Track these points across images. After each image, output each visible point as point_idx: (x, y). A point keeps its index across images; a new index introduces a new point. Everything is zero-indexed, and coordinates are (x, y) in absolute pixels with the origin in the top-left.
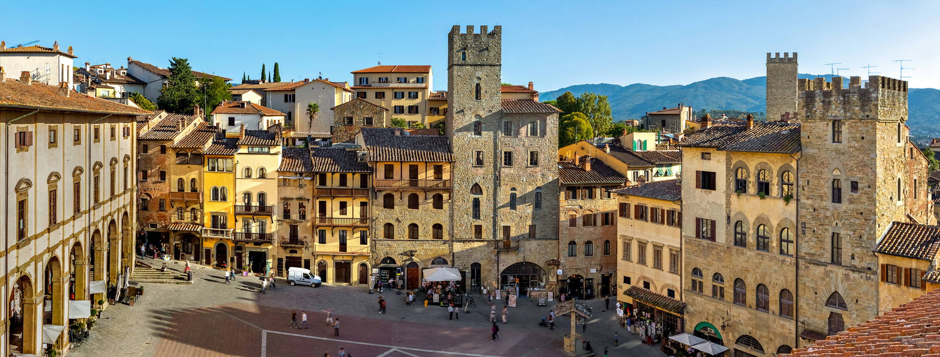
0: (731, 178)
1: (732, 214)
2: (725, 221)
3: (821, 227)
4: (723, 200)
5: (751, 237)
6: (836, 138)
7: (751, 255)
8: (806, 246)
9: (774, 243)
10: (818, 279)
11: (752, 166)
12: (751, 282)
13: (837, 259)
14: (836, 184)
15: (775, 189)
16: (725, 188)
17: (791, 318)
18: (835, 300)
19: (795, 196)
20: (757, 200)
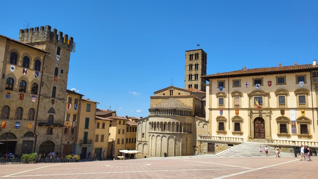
0: (8, 56)
1: (6, 74)
2: (1, 76)
3: (50, 84)
5: (17, 86)
6: (58, 53)
7: (15, 94)
8: (43, 91)
9: (29, 89)
10: (46, 103)
11: (22, 53)
12: (14, 107)
13: (54, 95)
14: (57, 69)
15: (32, 66)
16: (3, 60)
17: (33, 119)
18: (52, 111)
19: (41, 70)
20: (22, 69)
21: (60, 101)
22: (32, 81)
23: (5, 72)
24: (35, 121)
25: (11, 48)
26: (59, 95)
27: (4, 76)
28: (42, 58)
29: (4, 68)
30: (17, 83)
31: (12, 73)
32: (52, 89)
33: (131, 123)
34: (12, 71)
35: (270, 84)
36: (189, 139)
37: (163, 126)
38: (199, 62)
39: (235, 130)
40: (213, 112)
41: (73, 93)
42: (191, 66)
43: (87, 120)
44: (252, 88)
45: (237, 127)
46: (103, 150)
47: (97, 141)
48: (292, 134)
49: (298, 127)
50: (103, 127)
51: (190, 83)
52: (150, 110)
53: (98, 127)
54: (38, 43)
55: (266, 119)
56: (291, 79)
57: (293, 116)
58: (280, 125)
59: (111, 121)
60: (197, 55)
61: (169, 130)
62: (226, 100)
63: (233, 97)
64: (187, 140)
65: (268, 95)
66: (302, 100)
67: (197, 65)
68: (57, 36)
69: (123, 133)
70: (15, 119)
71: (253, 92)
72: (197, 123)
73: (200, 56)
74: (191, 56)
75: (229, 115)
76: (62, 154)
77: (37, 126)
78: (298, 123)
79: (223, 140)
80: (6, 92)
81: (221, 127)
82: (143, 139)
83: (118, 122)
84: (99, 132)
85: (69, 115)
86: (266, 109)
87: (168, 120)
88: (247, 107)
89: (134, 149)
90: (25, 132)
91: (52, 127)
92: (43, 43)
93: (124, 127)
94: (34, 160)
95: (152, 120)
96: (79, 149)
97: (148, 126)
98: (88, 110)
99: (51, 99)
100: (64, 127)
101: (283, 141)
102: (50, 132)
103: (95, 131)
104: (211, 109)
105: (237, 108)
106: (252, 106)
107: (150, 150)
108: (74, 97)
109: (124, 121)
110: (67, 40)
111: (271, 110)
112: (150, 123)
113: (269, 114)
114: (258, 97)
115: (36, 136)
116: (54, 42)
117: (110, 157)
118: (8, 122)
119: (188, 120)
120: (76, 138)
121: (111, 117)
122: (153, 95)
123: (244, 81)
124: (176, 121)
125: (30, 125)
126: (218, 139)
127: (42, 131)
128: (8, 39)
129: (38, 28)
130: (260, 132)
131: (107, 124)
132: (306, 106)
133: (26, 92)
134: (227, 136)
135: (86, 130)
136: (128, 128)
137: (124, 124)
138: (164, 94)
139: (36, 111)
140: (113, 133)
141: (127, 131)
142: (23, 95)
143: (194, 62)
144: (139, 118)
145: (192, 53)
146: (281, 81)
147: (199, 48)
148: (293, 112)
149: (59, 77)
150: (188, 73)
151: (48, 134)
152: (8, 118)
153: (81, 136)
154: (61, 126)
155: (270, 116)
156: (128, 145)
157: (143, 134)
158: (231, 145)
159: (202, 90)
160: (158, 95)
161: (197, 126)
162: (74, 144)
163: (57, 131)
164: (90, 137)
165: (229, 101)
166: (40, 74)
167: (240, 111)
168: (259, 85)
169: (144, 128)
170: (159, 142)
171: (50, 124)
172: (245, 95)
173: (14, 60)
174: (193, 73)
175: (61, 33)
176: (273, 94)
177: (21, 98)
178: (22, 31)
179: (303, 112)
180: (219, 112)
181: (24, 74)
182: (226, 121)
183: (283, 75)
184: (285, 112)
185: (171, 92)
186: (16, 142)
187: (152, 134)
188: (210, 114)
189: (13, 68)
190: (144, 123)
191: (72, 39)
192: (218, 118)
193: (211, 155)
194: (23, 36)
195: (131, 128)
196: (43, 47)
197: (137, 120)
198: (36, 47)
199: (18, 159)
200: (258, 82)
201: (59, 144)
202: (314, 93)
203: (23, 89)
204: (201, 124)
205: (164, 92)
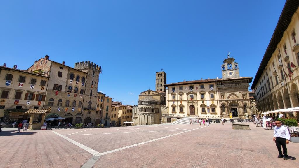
0: (69, 76)
1: (68, 84)
2: (65, 86)
3: (89, 89)
4: (66, 80)
5: (73, 90)
6: (94, 74)
7: (72, 94)
8: (86, 92)
9: (79, 92)
10: (87, 99)
11: (76, 74)
12: (71, 100)
13: (91, 95)
14: (93, 82)
15: (81, 80)
16: (67, 78)
17: (81, 107)
18: (90, 102)
19: (85, 83)
20: (76, 82)
21: (94, 98)
22: (81, 88)
23: (68, 83)
24: (82, 107)
25: (71, 72)
26: (94, 95)
27: (67, 85)
28: (86, 76)
29: (67, 82)
30: (73, 89)
31: (71, 84)
32: (90, 92)
33: (129, 108)
34: (71, 83)
35: (197, 88)
36: (158, 116)
37: (145, 109)
38: (163, 78)
39: (181, 111)
40: (170, 102)
41: (101, 93)
42: (158, 80)
43: (108, 107)
44: (188, 90)
45: (182, 110)
46: (115, 122)
47: (112, 117)
48: (207, 113)
49: (210, 109)
50: (115, 110)
51: (158, 88)
52: (139, 102)
53: (113, 110)
54: (84, 69)
55: (195, 106)
56: (206, 86)
57: (208, 104)
58: (202, 108)
59: (119, 107)
60: (161, 74)
61: (148, 111)
62: (176, 96)
63: (179, 95)
64: (157, 116)
65: (196, 94)
66: (212, 96)
67: (161, 79)
68: (93, 66)
69: (125, 113)
70: (72, 106)
71: (189, 92)
72: (162, 108)
73: (163, 75)
74: (159, 75)
75: (178, 104)
76: (95, 124)
77: (83, 110)
78: (210, 107)
79: (175, 116)
80: (68, 93)
81: (174, 110)
82: (135, 116)
83: (123, 107)
84: (113, 113)
85: (98, 104)
86: (195, 101)
87: (147, 107)
88: (186, 100)
89: (131, 121)
90: (77, 113)
91: (90, 110)
92: (86, 69)
93: (126, 110)
94: (81, 127)
95: (139, 106)
96: (103, 122)
97: (138, 110)
98: (108, 102)
99: (90, 96)
100: (96, 110)
101: (204, 116)
102: (89, 113)
103: (111, 112)
104: (169, 101)
105: (181, 100)
106: (189, 99)
107: (139, 122)
108: (101, 96)
109: (126, 107)
110: (98, 67)
111: (197, 101)
112: (139, 108)
113: (197, 103)
114: (191, 95)
115: (83, 115)
116: (92, 69)
117: (119, 125)
118: (69, 108)
119: (157, 106)
120: (102, 116)
121: (119, 105)
122: (140, 94)
123: (184, 87)
124: (151, 107)
125: (79, 110)
126: (172, 116)
127: (85, 112)
128: (69, 68)
129: (84, 62)
130: (192, 112)
131: (117, 109)
132: (214, 99)
133: (78, 93)
134: (176, 114)
135: (107, 112)
136: (128, 111)
137: (126, 109)
138: (145, 94)
139: (82, 103)
140: (120, 113)
141: (127, 112)
142: (76, 95)
143: (160, 78)
144: (133, 106)
145: (159, 73)
146: (202, 87)
147: (162, 71)
148: (208, 102)
149: (94, 86)
150: (157, 83)
151: (88, 114)
152: (68, 106)
153: (104, 115)
154: (95, 110)
155: (197, 104)
156: (128, 119)
157: (135, 114)
158: (178, 118)
159: (164, 91)
160: (143, 94)
161: (162, 109)
162: (101, 119)
163: (93, 112)
164: (109, 115)
165: (177, 97)
166: (84, 84)
167: (183, 102)
168: (192, 89)
169: (136, 111)
170: (143, 118)
171: (89, 109)
172: (185, 94)
173: (72, 78)
174: (160, 83)
175: (95, 64)
176: (198, 93)
177: (75, 96)
178: (76, 64)
179: (213, 102)
180: (172, 102)
181: (77, 84)
182: (176, 107)
183: (203, 84)
184: (204, 102)
185: (149, 92)
186: (73, 118)
187: (139, 114)
188: (168, 104)
189: (71, 82)
190: (136, 108)
191: (100, 67)
192: (172, 106)
193: (169, 124)
194: (77, 66)
195: (129, 111)
196: (86, 71)
197: (132, 107)
198: (83, 71)
199: (73, 126)
200: (191, 87)
201: (94, 119)
202: (218, 93)
203: (76, 92)
204: (164, 108)
205: (145, 93)
